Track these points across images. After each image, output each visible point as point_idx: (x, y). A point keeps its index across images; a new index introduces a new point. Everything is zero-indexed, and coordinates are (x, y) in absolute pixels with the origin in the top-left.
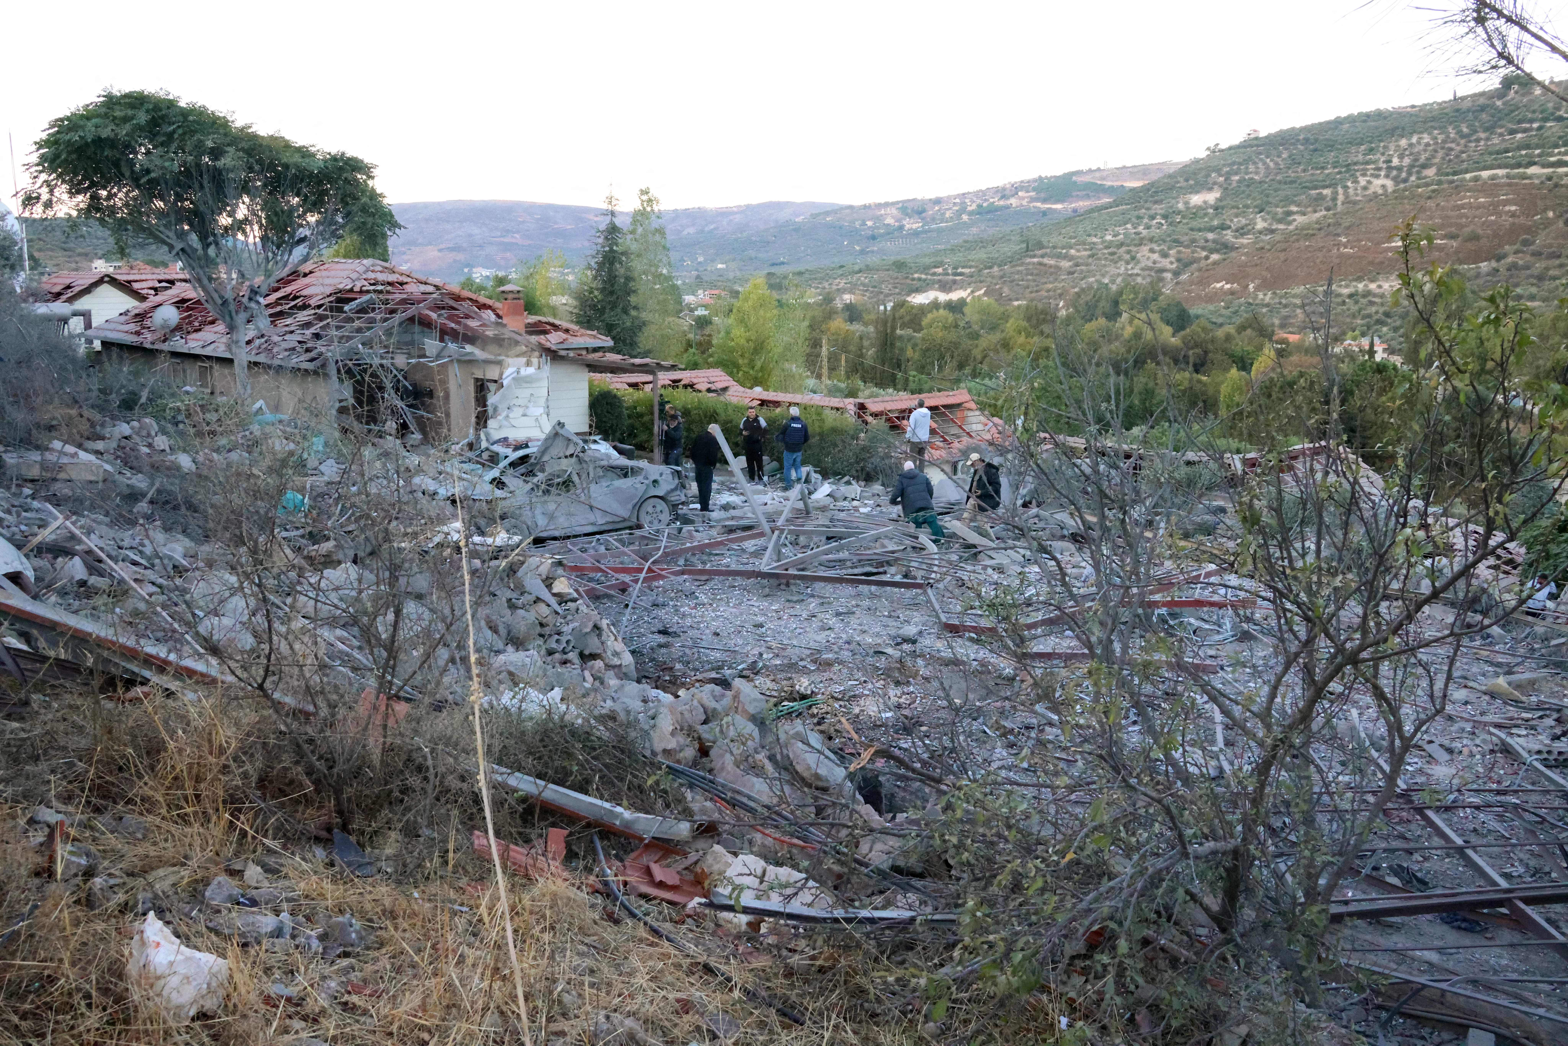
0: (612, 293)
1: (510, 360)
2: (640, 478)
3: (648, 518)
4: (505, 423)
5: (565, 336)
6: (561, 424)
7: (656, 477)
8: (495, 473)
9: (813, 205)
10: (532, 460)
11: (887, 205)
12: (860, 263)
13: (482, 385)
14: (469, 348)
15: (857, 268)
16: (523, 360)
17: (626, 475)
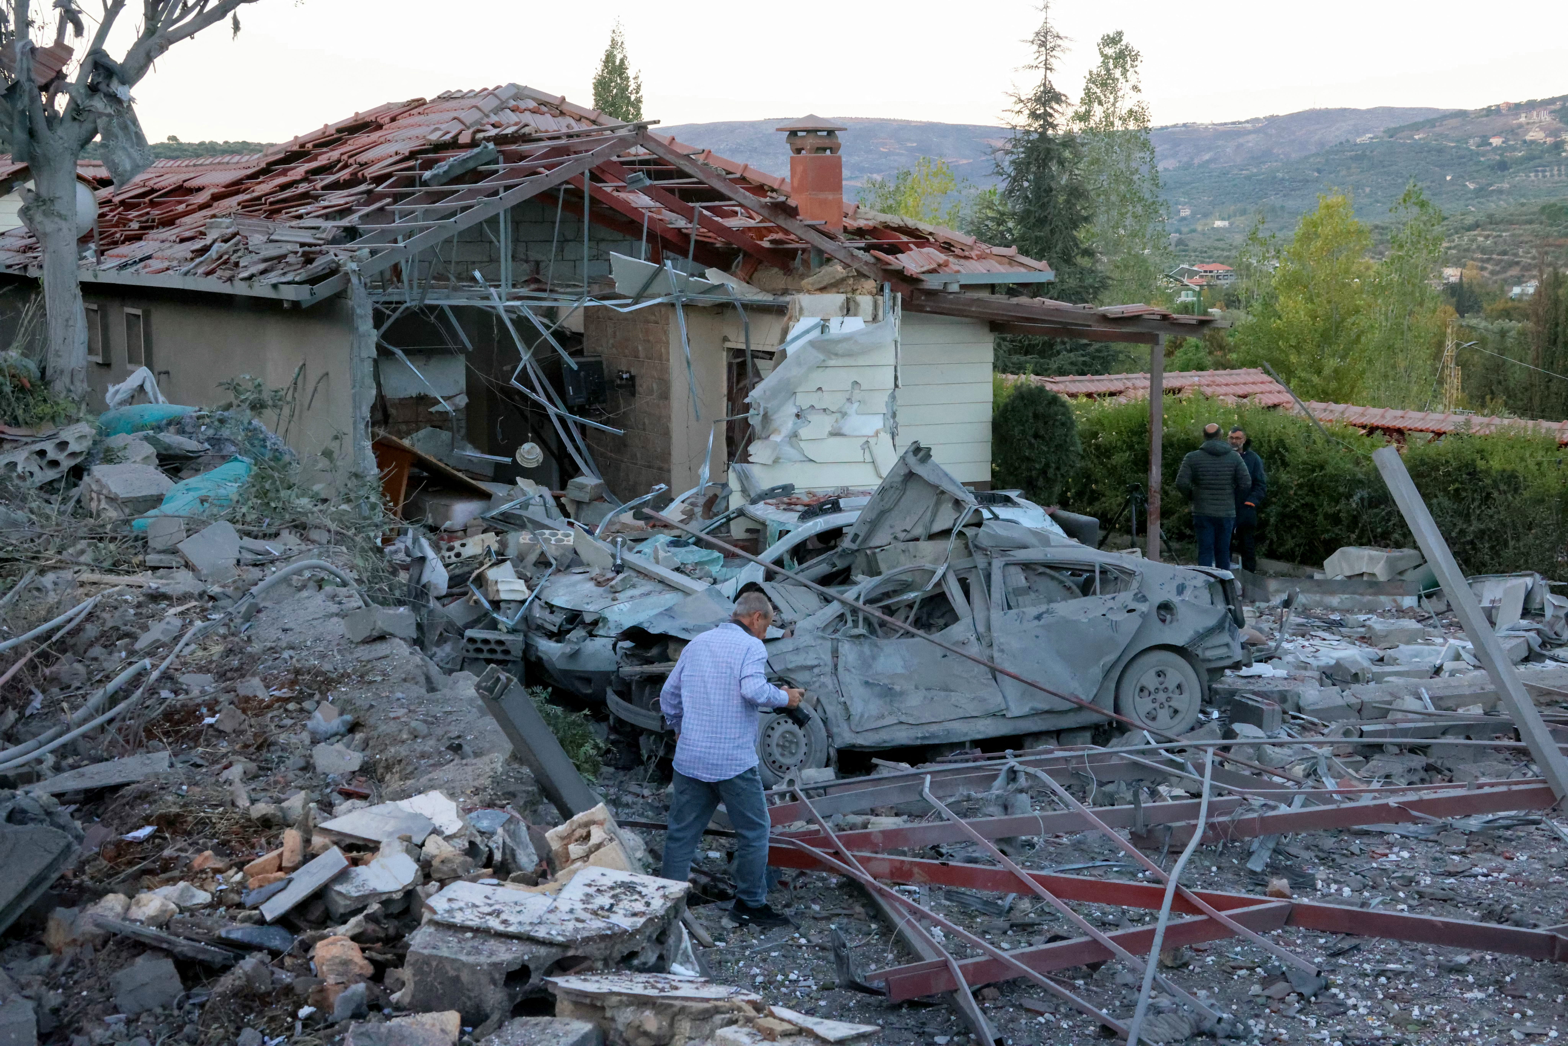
0: (1042, 222)
1: (805, 300)
2: (1126, 597)
3: (1145, 705)
4: (788, 451)
5: (941, 257)
6: (921, 452)
7: (1168, 594)
8: (753, 572)
9: (1390, 112)
10: (846, 543)
11: (1532, 105)
12: (1475, 212)
13: (742, 366)
14: (714, 276)
15: (1470, 220)
16: (838, 299)
17: (1086, 589)
